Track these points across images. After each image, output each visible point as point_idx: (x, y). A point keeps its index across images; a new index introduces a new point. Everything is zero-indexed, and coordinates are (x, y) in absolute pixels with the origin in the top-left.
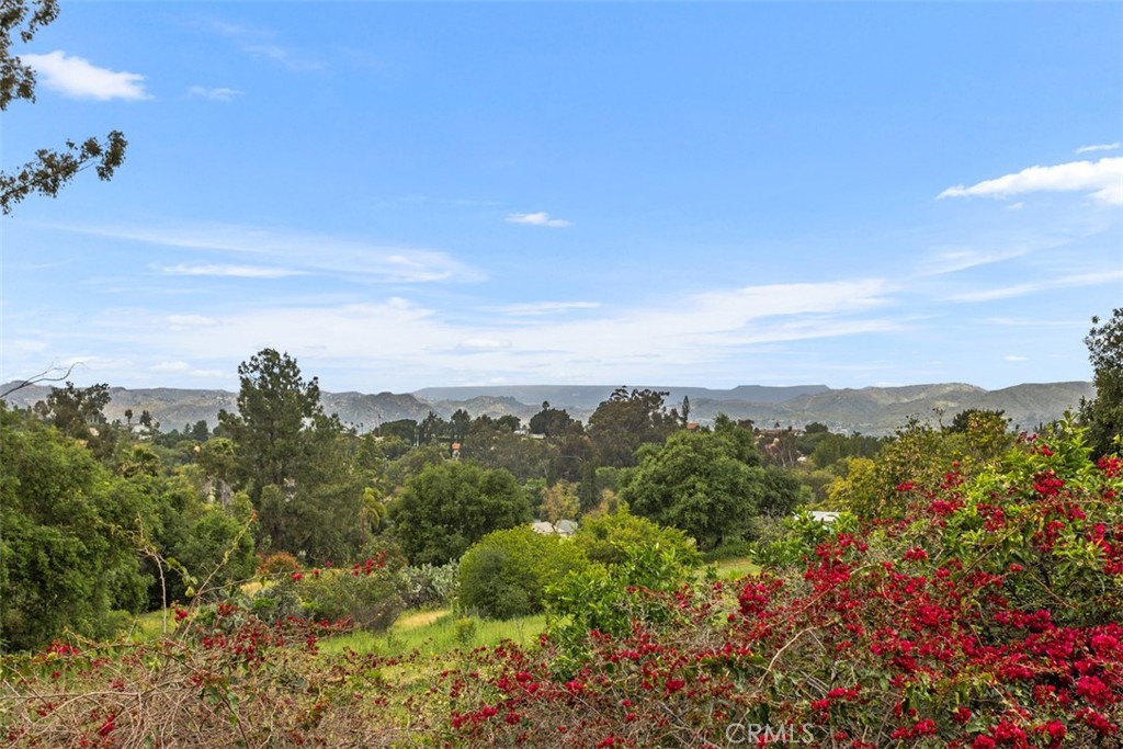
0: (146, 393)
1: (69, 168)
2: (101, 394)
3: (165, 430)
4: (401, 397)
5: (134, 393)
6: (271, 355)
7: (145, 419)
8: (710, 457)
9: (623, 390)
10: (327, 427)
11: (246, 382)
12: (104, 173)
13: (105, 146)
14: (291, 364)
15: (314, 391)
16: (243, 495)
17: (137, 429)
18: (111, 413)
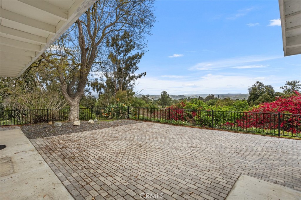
0: (153, 96)
1: (141, 76)
2: (148, 96)
3: (155, 100)
4: (182, 96)
5: (152, 95)
6: (164, 92)
7: (153, 98)
8: (214, 103)
9: (210, 94)
10: (171, 100)
11: (161, 94)
12: (144, 76)
13: (144, 73)
14: (166, 92)
15: (169, 95)
16: (161, 106)
17: (152, 100)
18: (149, 98)
